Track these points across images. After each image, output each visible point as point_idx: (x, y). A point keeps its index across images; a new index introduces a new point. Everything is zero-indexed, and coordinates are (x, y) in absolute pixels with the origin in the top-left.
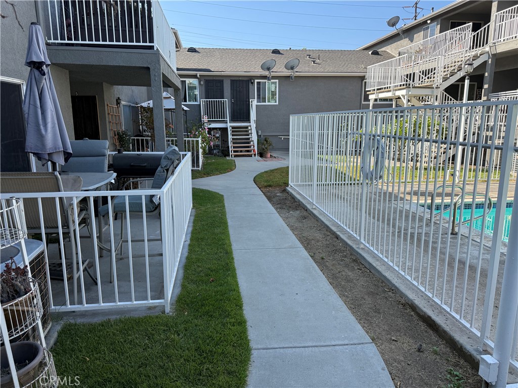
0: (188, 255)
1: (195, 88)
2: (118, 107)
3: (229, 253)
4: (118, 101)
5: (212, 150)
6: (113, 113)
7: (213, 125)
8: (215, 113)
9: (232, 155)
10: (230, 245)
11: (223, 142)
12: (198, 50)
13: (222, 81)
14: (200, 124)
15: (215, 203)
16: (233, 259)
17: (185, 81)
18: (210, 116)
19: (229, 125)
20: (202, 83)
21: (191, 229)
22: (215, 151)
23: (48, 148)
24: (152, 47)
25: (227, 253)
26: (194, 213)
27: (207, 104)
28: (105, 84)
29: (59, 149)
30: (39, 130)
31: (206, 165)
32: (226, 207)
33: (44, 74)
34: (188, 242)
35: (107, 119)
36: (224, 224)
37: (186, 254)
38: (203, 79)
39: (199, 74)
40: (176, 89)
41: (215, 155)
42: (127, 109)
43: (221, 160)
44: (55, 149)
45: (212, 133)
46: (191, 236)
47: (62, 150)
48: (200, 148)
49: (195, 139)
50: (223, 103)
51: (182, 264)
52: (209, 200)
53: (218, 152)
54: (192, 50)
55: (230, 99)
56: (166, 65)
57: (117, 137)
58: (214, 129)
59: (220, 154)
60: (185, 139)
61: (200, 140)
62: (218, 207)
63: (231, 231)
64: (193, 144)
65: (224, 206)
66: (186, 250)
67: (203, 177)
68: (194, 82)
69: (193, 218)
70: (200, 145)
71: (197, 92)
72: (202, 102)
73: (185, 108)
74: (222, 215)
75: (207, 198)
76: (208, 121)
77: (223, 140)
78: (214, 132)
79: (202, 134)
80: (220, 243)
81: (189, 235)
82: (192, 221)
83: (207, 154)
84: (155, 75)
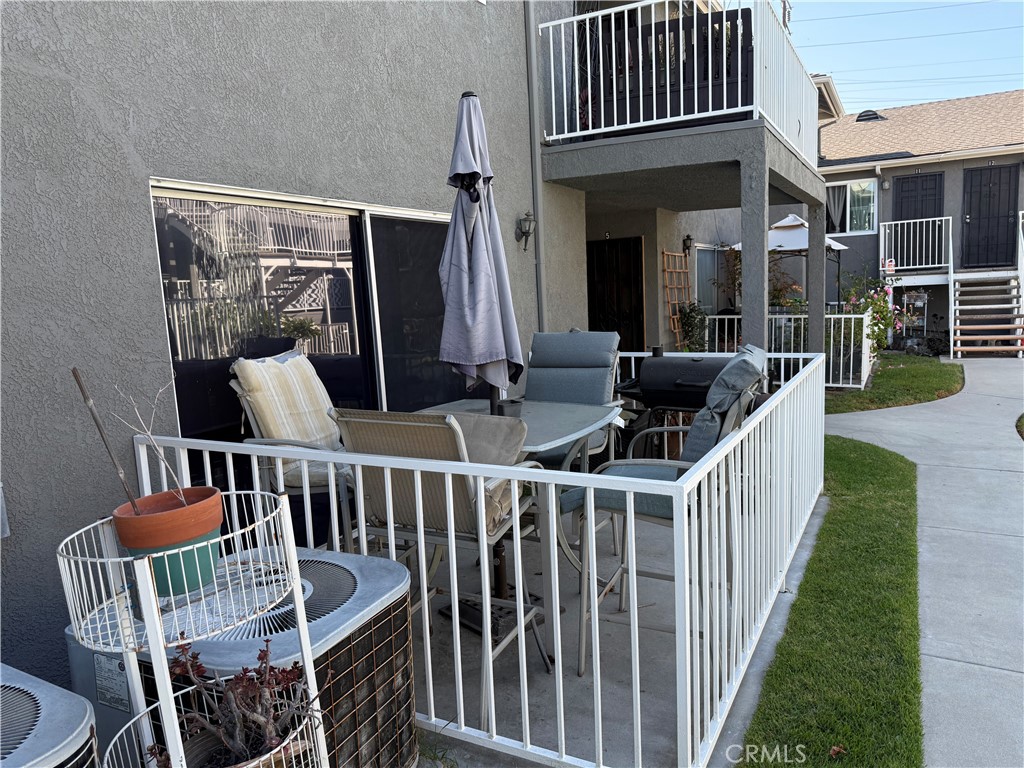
0: (783, 639)
1: (867, 201)
2: (686, 256)
3: (904, 664)
4: (687, 243)
5: (903, 338)
6: (675, 267)
7: (907, 281)
8: (916, 251)
9: (955, 353)
10: (914, 634)
11: (932, 319)
12: (882, 114)
13: (941, 175)
14: (875, 280)
15: (888, 487)
16: (917, 687)
17: (845, 187)
18: (902, 259)
19: (953, 278)
20: (886, 185)
21: (806, 555)
22: (909, 343)
23: (477, 353)
24: (748, 115)
25: (899, 661)
26: (823, 510)
27: (896, 232)
28: (660, 212)
29: (497, 356)
30: (462, 317)
31: (881, 376)
32: (919, 502)
33: (477, 199)
34: (791, 597)
35: (660, 282)
36: (903, 556)
37: (778, 634)
38: (889, 176)
39: (879, 166)
40: (814, 204)
41: (910, 351)
42: (708, 257)
43: (925, 365)
44: (491, 356)
45: (905, 298)
46: (805, 576)
47: (504, 357)
48: (864, 336)
49: (853, 316)
50: (940, 227)
51: (762, 665)
52: (873, 475)
53: (918, 345)
54: (868, 116)
55: (959, 215)
56: (784, 152)
57: (678, 316)
58: (910, 289)
59: (924, 348)
60: (827, 316)
61: (867, 318)
62: (897, 498)
63: (925, 585)
64: (848, 327)
65: (913, 498)
66: (781, 621)
67: (869, 409)
68: (869, 185)
69: (818, 521)
70: (866, 331)
71: (874, 208)
72: (883, 229)
73: (837, 246)
74: (902, 525)
75: (867, 470)
76: (897, 271)
77: (935, 315)
78: (909, 297)
79: (874, 303)
80: (884, 620)
81: (798, 575)
82: (815, 530)
83: (888, 348)
84: (751, 177)
